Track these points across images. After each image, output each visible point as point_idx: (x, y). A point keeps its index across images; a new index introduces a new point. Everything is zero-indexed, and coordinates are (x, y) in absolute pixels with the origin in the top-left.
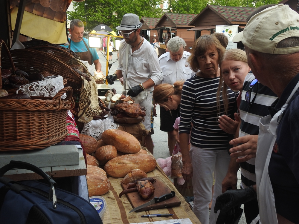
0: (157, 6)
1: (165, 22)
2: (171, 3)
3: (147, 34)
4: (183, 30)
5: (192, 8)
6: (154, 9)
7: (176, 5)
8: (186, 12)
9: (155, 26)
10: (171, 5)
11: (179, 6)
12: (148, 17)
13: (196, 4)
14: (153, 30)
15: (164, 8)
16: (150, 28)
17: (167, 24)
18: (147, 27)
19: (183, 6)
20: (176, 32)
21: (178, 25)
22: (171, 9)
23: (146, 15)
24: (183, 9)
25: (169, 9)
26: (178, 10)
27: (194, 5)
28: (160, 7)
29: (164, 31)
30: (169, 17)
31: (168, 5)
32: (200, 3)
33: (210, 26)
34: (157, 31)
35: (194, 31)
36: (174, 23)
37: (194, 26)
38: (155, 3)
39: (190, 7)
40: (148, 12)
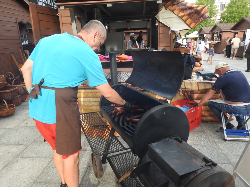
0: (212, 18)
1: (216, 29)
2: (222, 15)
3: (204, 36)
4: (226, 33)
5: (238, 17)
6: (209, 21)
7: (226, 17)
8: (232, 20)
9: (209, 32)
10: (222, 16)
11: (228, 17)
12: (206, 26)
13: (240, 14)
14: (208, 34)
15: (217, 19)
16: (206, 33)
17: (217, 30)
18: (204, 32)
19: (230, 17)
20: (222, 34)
21: (223, 30)
22: (221, 19)
23: (204, 24)
24: (230, 18)
25: (220, 19)
26: (227, 19)
27: (239, 15)
28: (214, 19)
29: (215, 34)
30: (218, 26)
31: (220, 17)
32: (244, 14)
33: (243, 29)
34: (210, 34)
35: (233, 33)
36: (221, 29)
37: (234, 30)
38: (211, 16)
39: (236, 17)
40: (205, 23)
